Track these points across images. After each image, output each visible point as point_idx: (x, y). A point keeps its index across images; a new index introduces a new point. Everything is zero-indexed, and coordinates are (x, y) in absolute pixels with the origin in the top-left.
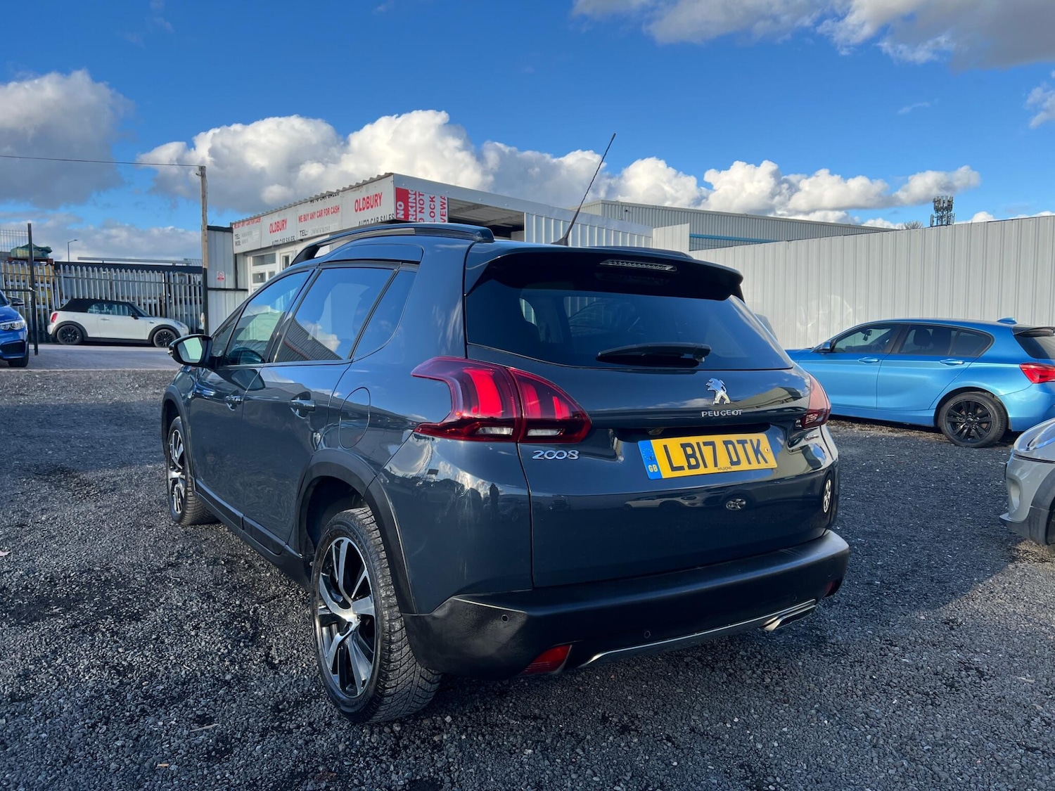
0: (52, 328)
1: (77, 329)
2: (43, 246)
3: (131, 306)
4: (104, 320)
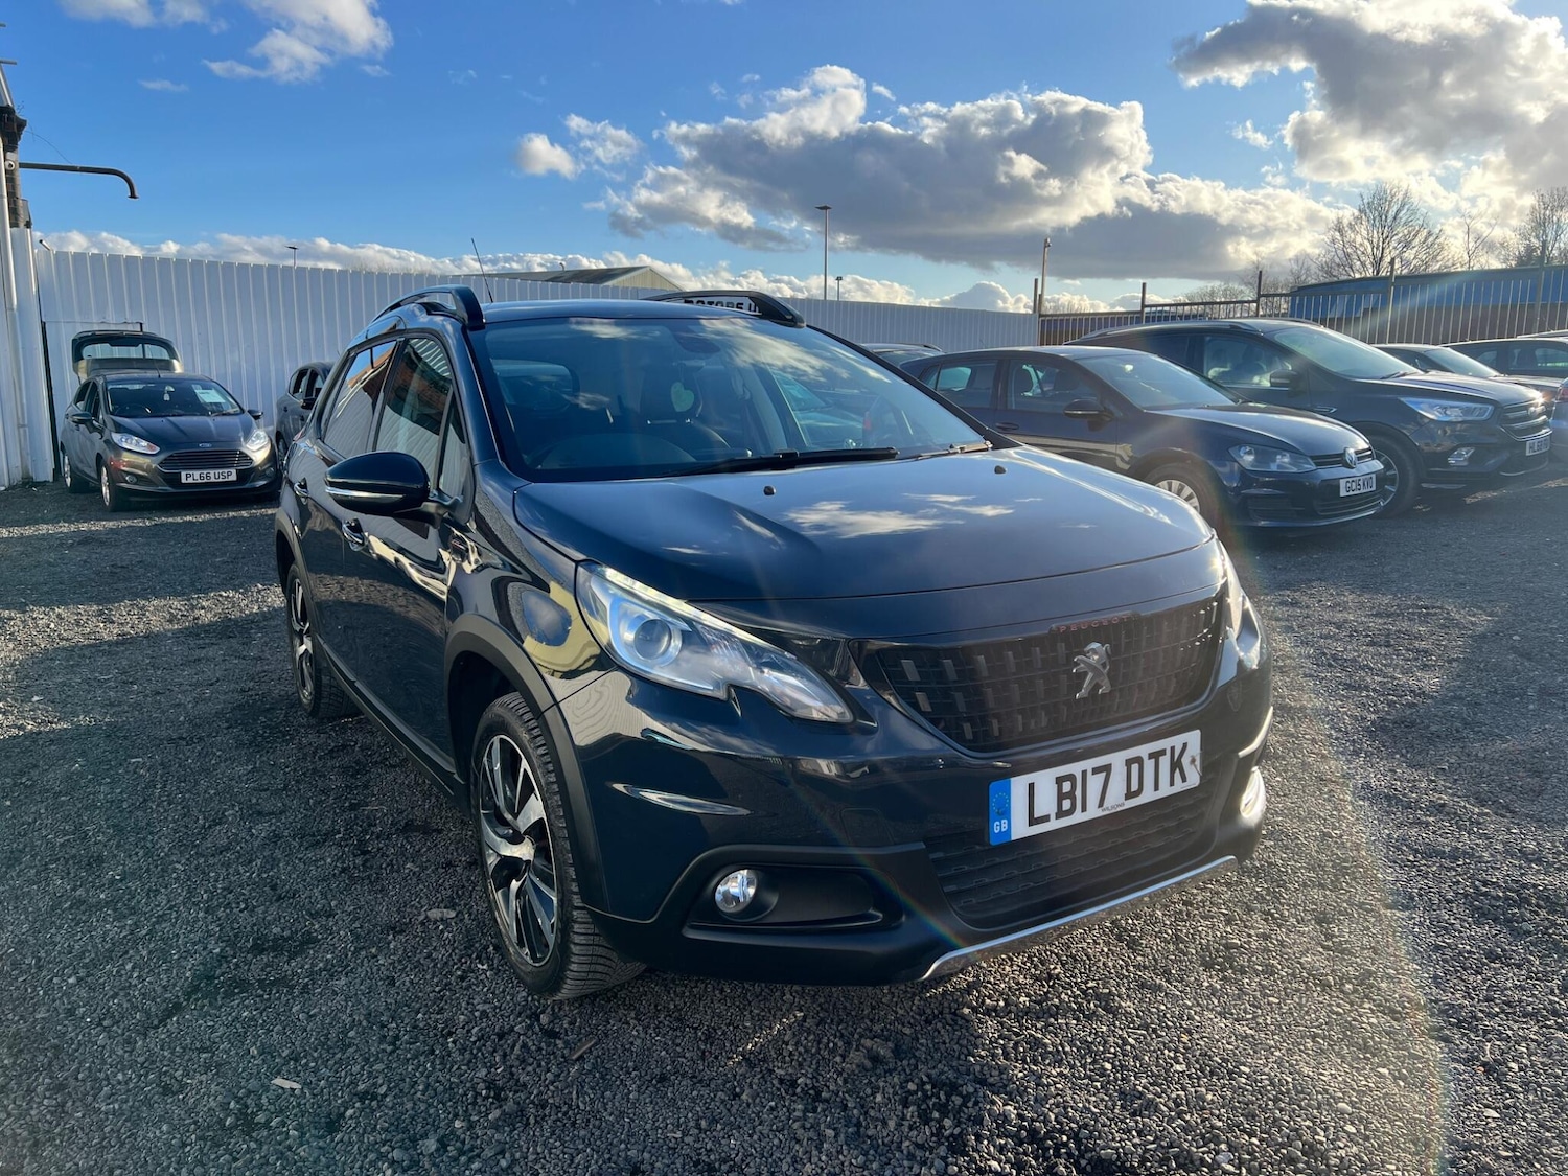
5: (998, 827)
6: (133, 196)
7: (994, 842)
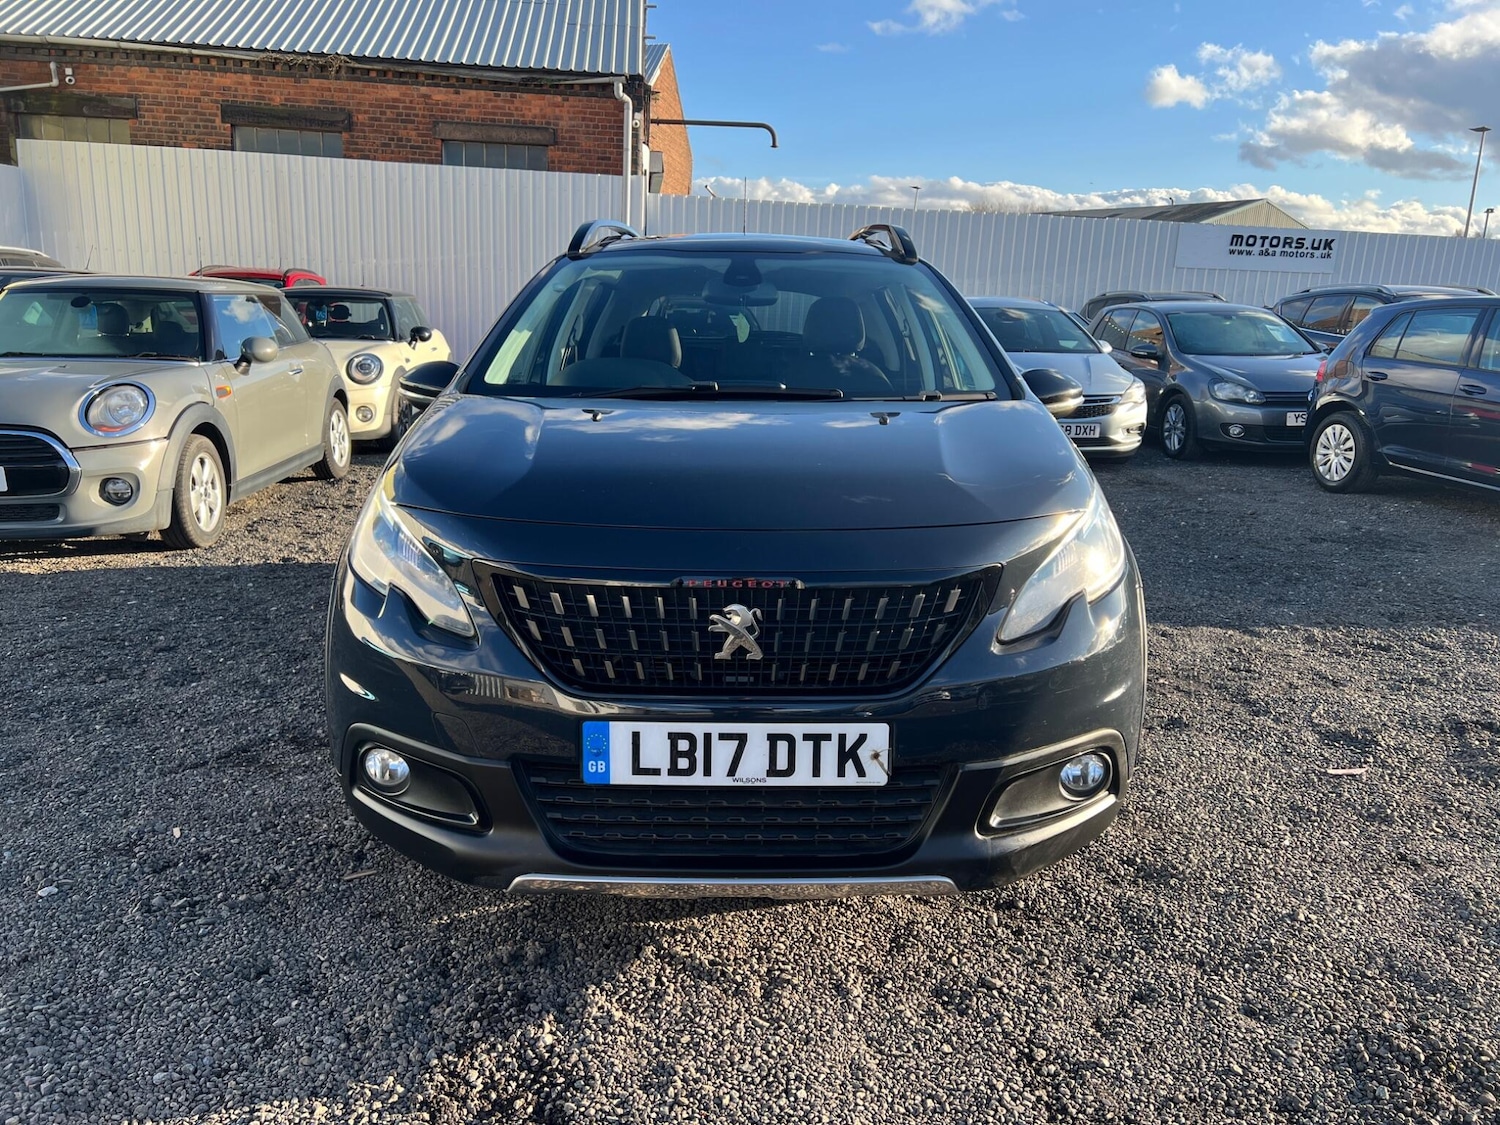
5: (592, 767)
6: (774, 146)
7: (587, 780)
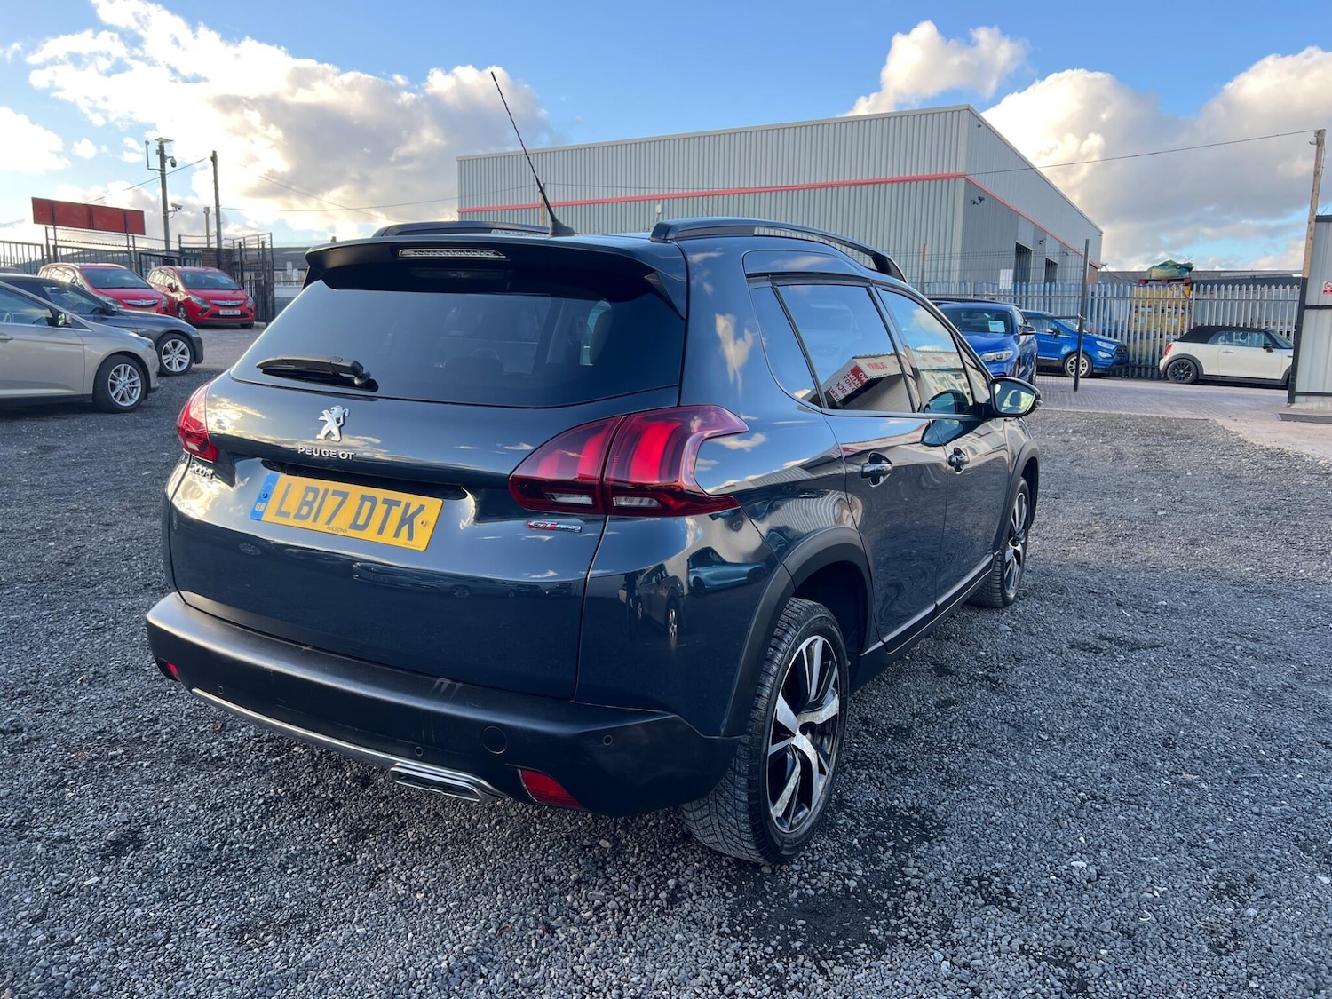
0: (1162, 363)
1: (1192, 364)
2: (1182, 263)
3: (1267, 333)
4: (1227, 352)
